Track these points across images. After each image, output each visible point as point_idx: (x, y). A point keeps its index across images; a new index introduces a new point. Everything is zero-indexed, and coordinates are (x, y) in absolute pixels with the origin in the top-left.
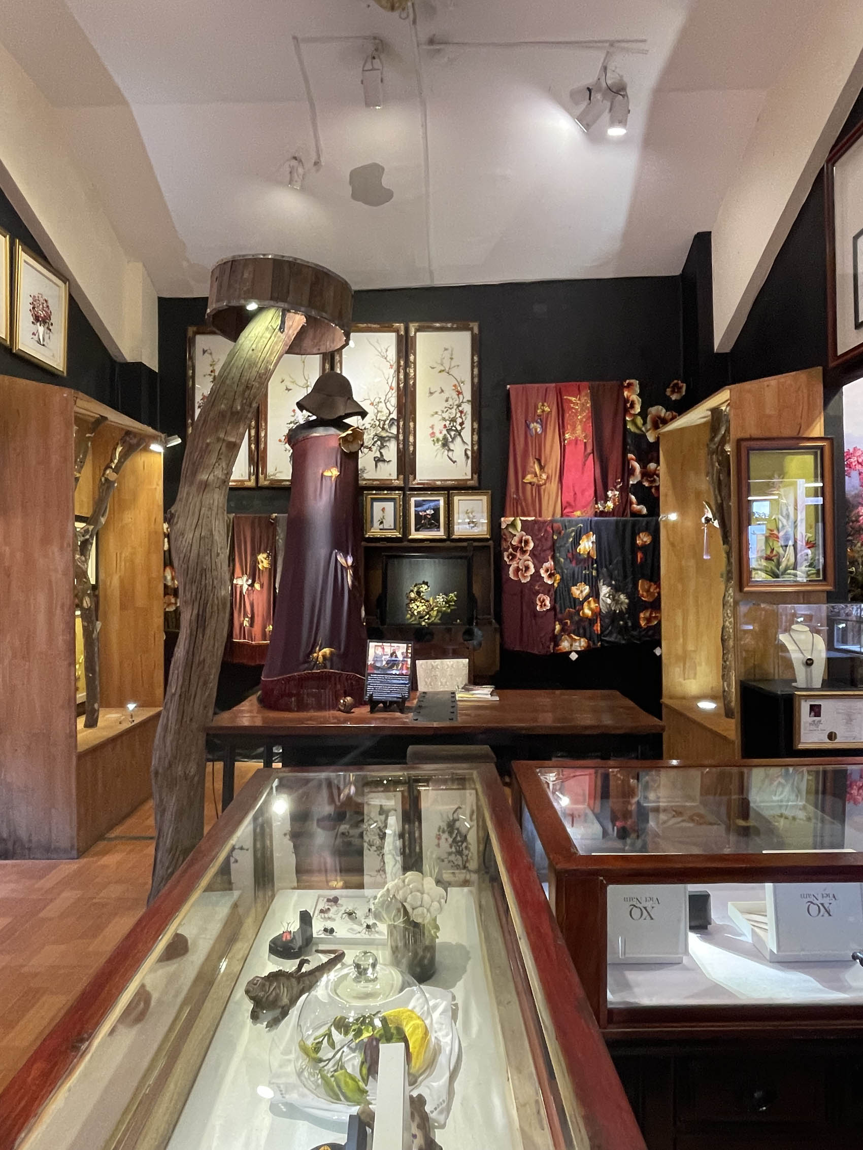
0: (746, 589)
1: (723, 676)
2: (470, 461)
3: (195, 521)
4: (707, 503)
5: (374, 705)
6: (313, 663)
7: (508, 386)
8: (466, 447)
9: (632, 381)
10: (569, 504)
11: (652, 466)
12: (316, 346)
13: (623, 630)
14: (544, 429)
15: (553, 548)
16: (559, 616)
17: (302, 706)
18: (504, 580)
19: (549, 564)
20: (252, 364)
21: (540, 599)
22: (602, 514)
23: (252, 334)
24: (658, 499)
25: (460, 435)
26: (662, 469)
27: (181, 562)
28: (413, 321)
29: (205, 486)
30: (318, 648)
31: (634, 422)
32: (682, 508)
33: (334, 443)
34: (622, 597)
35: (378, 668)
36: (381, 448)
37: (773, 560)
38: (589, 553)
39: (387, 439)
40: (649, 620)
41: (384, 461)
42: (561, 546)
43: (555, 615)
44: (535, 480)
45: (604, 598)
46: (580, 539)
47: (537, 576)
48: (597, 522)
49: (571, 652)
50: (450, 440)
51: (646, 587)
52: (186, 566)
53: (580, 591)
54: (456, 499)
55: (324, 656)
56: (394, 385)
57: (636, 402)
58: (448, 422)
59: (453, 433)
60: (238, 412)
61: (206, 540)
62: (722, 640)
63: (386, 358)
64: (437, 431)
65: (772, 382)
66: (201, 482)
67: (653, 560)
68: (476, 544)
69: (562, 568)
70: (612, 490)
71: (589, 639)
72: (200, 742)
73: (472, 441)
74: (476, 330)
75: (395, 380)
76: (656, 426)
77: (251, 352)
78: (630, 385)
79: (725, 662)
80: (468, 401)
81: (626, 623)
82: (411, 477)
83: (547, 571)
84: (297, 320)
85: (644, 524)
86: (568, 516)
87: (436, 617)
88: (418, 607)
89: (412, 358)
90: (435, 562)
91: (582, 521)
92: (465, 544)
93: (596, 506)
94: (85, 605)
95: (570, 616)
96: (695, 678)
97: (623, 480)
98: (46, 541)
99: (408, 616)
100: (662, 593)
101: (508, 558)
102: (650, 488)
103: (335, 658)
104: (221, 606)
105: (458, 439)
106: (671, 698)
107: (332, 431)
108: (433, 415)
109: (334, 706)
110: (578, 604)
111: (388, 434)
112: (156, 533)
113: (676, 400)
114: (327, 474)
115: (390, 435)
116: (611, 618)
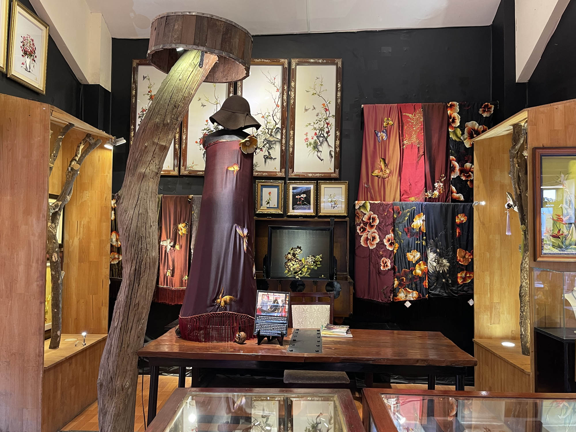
0: (539, 259)
1: (521, 323)
2: (333, 159)
3: (135, 202)
4: (509, 193)
5: (260, 338)
6: (217, 306)
7: (362, 106)
8: (331, 149)
9: (455, 103)
10: (406, 192)
11: (468, 165)
12: (225, 77)
13: (444, 286)
14: (389, 137)
15: (394, 224)
16: (397, 274)
17: (208, 338)
18: (357, 246)
19: (391, 236)
20: (179, 90)
21: (383, 262)
22: (430, 199)
23: (179, 69)
24: (472, 189)
25: (326, 140)
26: (476, 167)
27: (124, 231)
28: (294, 58)
29: (143, 176)
30: (221, 296)
31: (455, 133)
32: (490, 196)
33: (236, 147)
34: (445, 261)
35: (264, 311)
36: (269, 149)
37: (560, 238)
38: (420, 228)
39: (273, 142)
40: (464, 279)
41: (271, 158)
42: (399, 223)
43: (394, 273)
44: (381, 174)
45: (431, 262)
46: (414, 218)
47: (381, 244)
48: (426, 205)
49: (405, 301)
50: (320, 144)
51: (463, 254)
52: (128, 234)
53: (414, 256)
54: (323, 186)
55: (225, 302)
56: (280, 103)
57: (457, 118)
58: (318, 131)
59: (321, 139)
60: (168, 124)
61: (143, 215)
62: (520, 296)
63: (274, 84)
64: (309, 137)
65: (560, 106)
66: (140, 173)
67: (468, 236)
68: (336, 220)
69: (400, 239)
70: (438, 182)
71: (420, 292)
72: (134, 362)
73: (335, 145)
74: (340, 65)
75: (280, 100)
76: (471, 136)
77: (178, 81)
78: (452, 106)
79: (522, 312)
80: (333, 116)
81: (447, 281)
82: (290, 170)
83: (389, 240)
84: (212, 59)
85: (462, 207)
86: (405, 201)
87: (306, 272)
88: (293, 265)
89: (293, 84)
90: (306, 233)
91: (416, 205)
92: (329, 220)
93: (426, 194)
94: (54, 259)
95: (406, 274)
96: (499, 323)
97: (446, 175)
98: (27, 212)
99: (286, 271)
100: (475, 259)
101: (360, 230)
102: (466, 181)
103: (233, 303)
104: (151, 264)
105: (325, 143)
106: (481, 337)
107: (235, 138)
108: (307, 126)
109: (232, 338)
110: (411, 266)
111: (274, 139)
112: (106, 207)
113: (486, 117)
114: (231, 169)
115: (276, 140)
116: (436, 277)
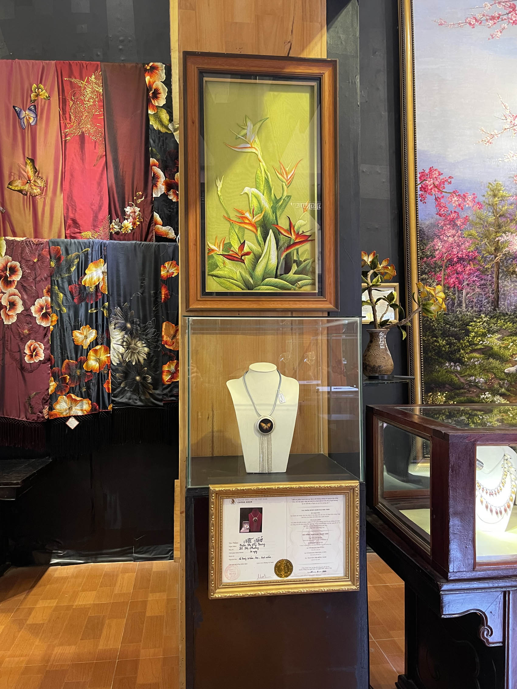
9: (159, 64)
10: (74, 221)
13: (136, 389)
16: (55, 369)
19: (44, 300)
21: (30, 348)
22: (119, 236)
31: (158, 117)
34: (140, 344)
37: (243, 262)
38: (97, 287)
43: (50, 368)
44: (27, 187)
45: (115, 346)
46: (86, 267)
47: (26, 316)
48: (111, 246)
49: (68, 418)
51: (172, 332)
53: (85, 336)
57: (161, 91)
69: (60, 307)
70: (131, 206)
71: (95, 400)
81: (144, 379)
83: (40, 309)
85: (171, 249)
86: (73, 237)
91: (91, 245)
93: (111, 226)
95: (70, 370)
97: (145, 193)
110: (80, 353)
116: (124, 372)
